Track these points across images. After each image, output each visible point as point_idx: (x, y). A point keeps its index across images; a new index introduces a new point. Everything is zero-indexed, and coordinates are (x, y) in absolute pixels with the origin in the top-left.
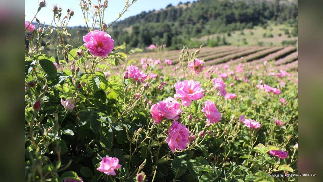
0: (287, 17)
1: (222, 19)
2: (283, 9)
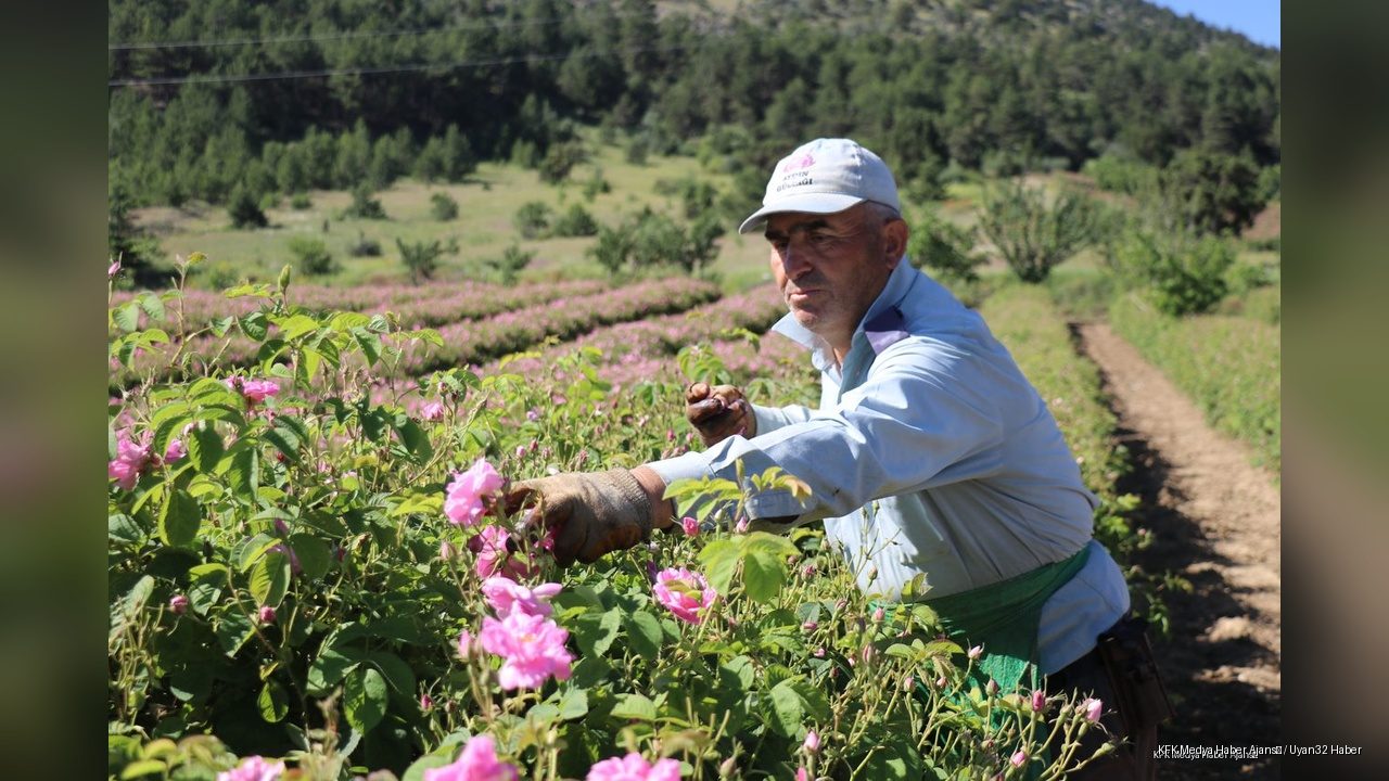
0: (710, 107)
1: (224, 96)
2: (678, 53)
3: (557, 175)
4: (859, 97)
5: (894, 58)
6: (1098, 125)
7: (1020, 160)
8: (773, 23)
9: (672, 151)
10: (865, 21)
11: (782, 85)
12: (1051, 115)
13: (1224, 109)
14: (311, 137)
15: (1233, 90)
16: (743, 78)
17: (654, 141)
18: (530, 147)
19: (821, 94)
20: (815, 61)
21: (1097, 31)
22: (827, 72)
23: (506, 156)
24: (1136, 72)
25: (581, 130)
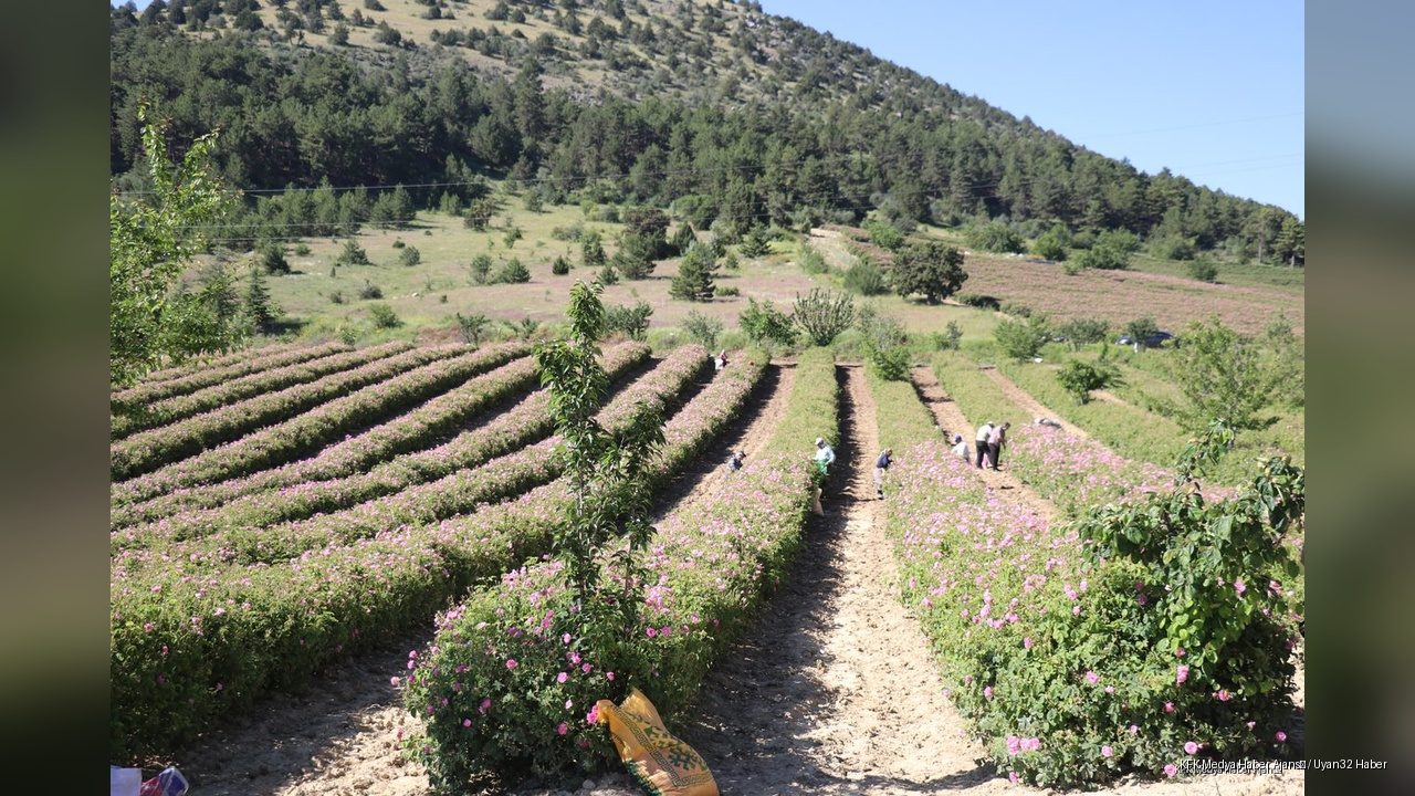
2: (561, 119)
3: (478, 224)
4: (700, 161)
5: (725, 130)
6: (876, 181)
7: (819, 212)
8: (631, 95)
9: (560, 201)
10: (701, 91)
11: (641, 148)
12: (842, 178)
13: (965, 172)
14: (290, 190)
15: (972, 156)
16: (611, 144)
17: (546, 193)
18: (455, 198)
19: (672, 155)
20: (666, 129)
21: (877, 99)
22: (675, 139)
23: (436, 205)
24: (903, 141)
25: (490, 183)
